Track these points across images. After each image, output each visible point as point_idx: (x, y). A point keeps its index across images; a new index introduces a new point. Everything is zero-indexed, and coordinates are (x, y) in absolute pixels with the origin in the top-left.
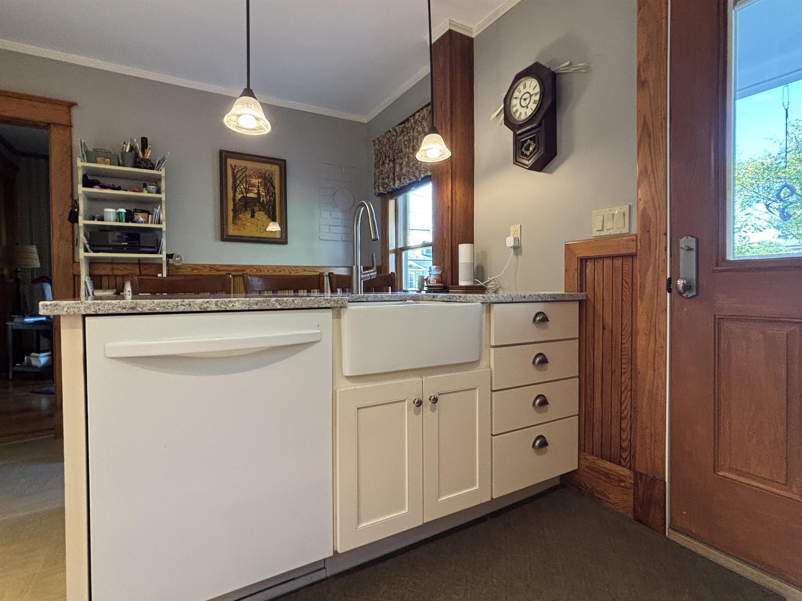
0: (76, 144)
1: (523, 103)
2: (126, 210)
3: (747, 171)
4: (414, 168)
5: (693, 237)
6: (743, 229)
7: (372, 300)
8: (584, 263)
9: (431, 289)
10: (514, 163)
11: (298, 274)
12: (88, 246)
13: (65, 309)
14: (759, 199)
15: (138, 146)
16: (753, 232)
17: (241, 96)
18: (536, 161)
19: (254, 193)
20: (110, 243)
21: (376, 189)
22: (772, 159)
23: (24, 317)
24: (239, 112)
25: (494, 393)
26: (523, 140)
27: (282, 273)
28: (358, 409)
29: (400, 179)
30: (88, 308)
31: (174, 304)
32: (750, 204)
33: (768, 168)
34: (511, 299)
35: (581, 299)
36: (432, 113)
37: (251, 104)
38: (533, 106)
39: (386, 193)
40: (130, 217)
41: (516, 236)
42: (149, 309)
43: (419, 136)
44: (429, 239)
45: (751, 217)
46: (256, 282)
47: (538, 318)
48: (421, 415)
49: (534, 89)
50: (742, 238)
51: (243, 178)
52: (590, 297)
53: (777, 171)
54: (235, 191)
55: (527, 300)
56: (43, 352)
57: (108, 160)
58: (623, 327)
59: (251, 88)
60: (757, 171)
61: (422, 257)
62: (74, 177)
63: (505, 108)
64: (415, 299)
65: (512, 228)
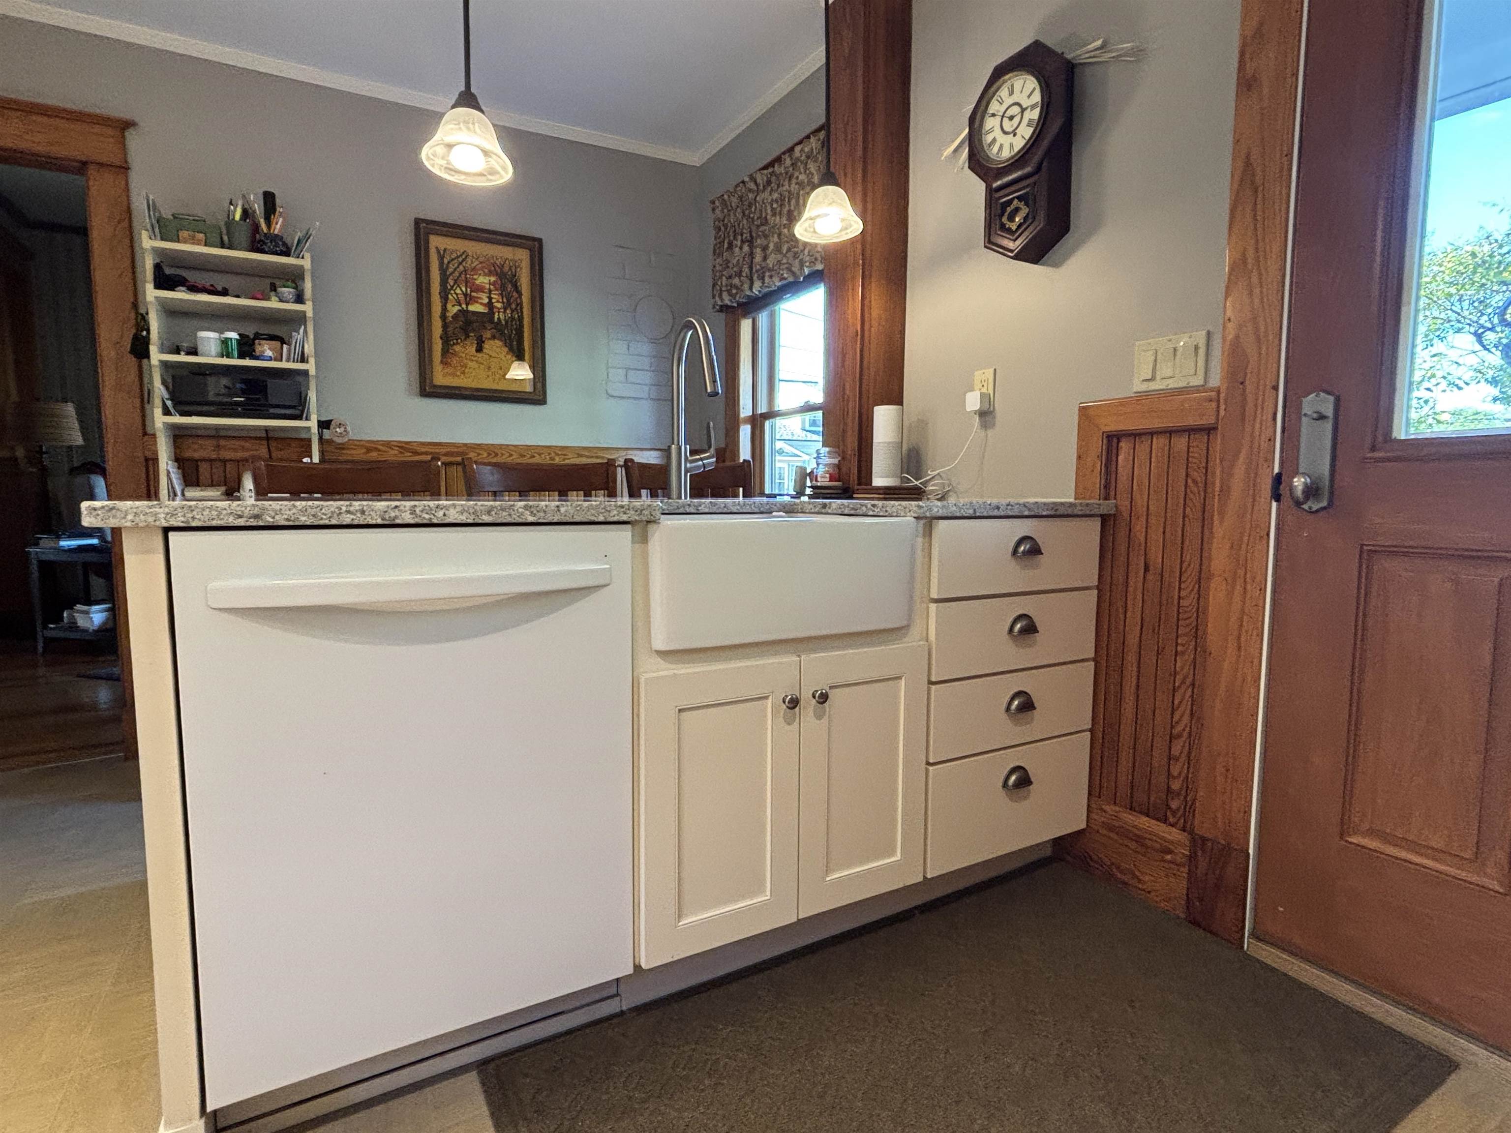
0: (139, 204)
1: (1007, 125)
2: (240, 335)
3: (1443, 269)
4: (790, 255)
5: (1328, 393)
6: (1426, 384)
7: (707, 510)
8: (1115, 445)
9: (819, 492)
10: (985, 247)
11: (567, 462)
12: (169, 403)
13: (130, 517)
14: (1460, 326)
15: (258, 208)
16: (1444, 391)
17: (453, 107)
18: (1027, 244)
19: (481, 304)
20: (211, 397)
21: (717, 298)
22: (1493, 246)
23: (59, 538)
24: (449, 139)
25: (933, 687)
26: (1004, 200)
27: (537, 460)
28: (680, 711)
29: (762, 279)
30: (173, 515)
31: (332, 509)
32: (1442, 335)
33: (1484, 262)
34: (971, 511)
35: (1105, 512)
36: (826, 144)
37: (473, 124)
38: (1026, 132)
39: (735, 305)
40: (246, 347)
41: (984, 390)
42: (288, 520)
43: (801, 192)
44: (818, 397)
45: (1443, 361)
46: (488, 476)
47: (1022, 548)
48: (796, 724)
49: (1029, 97)
50: (1421, 401)
51: (460, 274)
52: (1123, 509)
53: (1501, 269)
54: (445, 299)
55: (1002, 514)
56: (98, 603)
57: (201, 236)
58: (1185, 565)
59: (473, 90)
60: (1461, 268)
61: (803, 435)
62: (139, 270)
63: (970, 134)
64: (789, 510)
65: (978, 375)
